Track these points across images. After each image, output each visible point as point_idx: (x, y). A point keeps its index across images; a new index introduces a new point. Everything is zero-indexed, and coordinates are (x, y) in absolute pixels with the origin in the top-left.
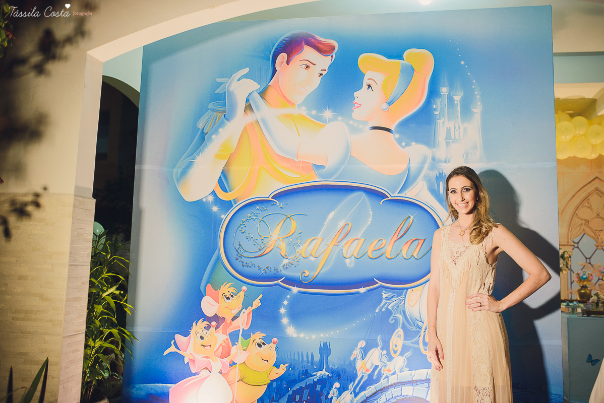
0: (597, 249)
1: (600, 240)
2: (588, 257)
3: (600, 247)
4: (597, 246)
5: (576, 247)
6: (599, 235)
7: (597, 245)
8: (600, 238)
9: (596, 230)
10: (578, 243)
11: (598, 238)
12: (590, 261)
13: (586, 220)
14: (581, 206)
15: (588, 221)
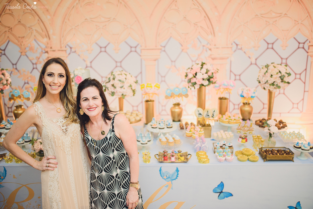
0: (21, 56)
1: (23, 47)
2: (14, 63)
3: (23, 54)
4: (21, 53)
5: (3, 54)
6: (22, 42)
7: (21, 51)
8: (23, 44)
9: (19, 37)
10: (4, 50)
11: (21, 45)
12: (16, 66)
13: (9, 27)
14: (3, 14)
15: (11, 28)
